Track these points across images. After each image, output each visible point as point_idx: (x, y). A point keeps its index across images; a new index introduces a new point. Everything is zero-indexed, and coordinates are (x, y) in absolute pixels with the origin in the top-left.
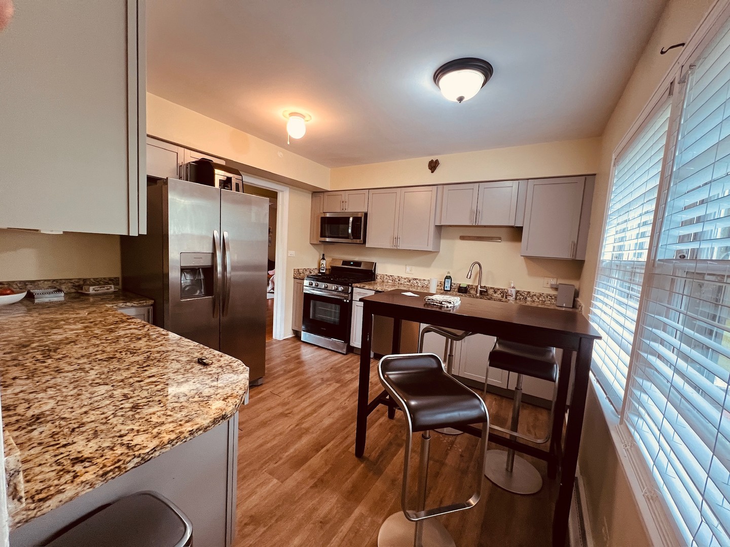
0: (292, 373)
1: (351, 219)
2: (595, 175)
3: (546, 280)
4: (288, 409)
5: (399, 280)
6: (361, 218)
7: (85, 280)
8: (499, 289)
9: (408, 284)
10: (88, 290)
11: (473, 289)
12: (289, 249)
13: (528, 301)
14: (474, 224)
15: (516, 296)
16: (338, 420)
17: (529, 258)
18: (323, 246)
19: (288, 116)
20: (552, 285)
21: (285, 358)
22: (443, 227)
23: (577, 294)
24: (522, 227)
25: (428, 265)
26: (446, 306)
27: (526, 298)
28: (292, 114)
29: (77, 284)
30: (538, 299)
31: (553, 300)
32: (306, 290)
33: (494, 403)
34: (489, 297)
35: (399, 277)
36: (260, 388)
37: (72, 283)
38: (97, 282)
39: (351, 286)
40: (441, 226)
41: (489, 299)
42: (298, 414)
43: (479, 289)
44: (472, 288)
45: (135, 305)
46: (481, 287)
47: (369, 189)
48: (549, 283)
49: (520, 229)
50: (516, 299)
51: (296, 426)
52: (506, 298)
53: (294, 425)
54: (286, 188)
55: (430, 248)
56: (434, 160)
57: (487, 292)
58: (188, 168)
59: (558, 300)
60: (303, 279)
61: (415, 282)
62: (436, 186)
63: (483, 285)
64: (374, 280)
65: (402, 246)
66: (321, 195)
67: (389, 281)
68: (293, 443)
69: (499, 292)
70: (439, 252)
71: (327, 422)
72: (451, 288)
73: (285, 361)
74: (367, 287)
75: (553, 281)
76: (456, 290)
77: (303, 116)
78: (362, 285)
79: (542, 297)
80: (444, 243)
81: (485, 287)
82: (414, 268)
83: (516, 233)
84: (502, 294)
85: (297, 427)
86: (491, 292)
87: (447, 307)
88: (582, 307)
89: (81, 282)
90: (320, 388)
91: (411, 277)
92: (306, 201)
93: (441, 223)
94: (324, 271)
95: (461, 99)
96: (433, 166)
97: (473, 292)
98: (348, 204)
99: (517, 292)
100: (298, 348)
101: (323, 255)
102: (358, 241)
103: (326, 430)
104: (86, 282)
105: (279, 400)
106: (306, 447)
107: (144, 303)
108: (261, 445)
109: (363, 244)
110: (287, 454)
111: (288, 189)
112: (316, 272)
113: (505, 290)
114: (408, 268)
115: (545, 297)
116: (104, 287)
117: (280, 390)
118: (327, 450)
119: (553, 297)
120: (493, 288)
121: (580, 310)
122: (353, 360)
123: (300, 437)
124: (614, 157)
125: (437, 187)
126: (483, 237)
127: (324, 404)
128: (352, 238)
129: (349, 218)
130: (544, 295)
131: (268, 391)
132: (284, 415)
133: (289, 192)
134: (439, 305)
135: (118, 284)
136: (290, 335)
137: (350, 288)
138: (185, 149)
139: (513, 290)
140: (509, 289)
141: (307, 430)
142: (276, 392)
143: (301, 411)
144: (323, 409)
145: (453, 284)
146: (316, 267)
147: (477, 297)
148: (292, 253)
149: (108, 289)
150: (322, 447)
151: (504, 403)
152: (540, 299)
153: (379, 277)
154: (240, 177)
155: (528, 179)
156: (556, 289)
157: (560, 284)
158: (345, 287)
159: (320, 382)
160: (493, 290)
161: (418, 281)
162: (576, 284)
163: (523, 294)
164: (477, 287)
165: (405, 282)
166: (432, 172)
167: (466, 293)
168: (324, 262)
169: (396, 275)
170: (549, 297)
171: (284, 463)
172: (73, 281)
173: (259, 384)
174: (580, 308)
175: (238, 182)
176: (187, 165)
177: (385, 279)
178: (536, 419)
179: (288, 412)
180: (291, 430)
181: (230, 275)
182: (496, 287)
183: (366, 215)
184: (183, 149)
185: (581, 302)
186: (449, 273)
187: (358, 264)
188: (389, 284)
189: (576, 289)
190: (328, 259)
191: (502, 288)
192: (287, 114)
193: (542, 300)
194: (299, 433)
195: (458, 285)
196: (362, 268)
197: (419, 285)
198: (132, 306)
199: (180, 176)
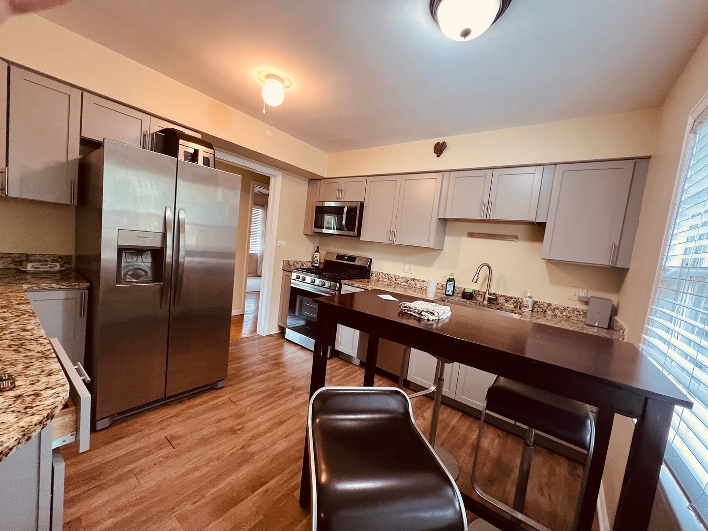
0: (261, 377)
1: (346, 209)
2: (649, 157)
3: (573, 290)
4: (239, 424)
5: (396, 280)
6: (357, 208)
7: (28, 256)
8: (511, 298)
9: (405, 284)
10: (26, 267)
11: (480, 296)
12: (278, 238)
13: (548, 315)
14: (484, 218)
15: (533, 308)
16: (294, 445)
17: (550, 262)
18: (319, 238)
19: (264, 79)
20: (580, 297)
21: (262, 358)
22: (448, 222)
23: (614, 311)
24: (545, 223)
25: (429, 263)
26: (426, 318)
27: (545, 311)
28: (269, 76)
29: (18, 259)
30: (562, 313)
31: (581, 317)
32: (293, 283)
33: (496, 441)
34: (498, 307)
35: (396, 276)
36: (219, 391)
37: (12, 257)
38: (43, 259)
39: (339, 282)
40: (446, 220)
41: (498, 309)
42: (249, 431)
43: (487, 296)
44: (478, 295)
45: (63, 287)
46: (490, 294)
47: (368, 176)
48: (577, 295)
49: (542, 226)
50: (532, 311)
51: (241, 449)
52: (520, 309)
53: (239, 447)
54: (278, 172)
55: (431, 245)
56: (441, 143)
57: (496, 300)
58: (153, 138)
59: (587, 317)
60: (291, 272)
61: (413, 282)
62: (442, 173)
63: (492, 291)
64: (369, 277)
65: (400, 241)
66: (318, 182)
67: (385, 280)
68: (228, 472)
69: (511, 301)
70: (442, 250)
71: (281, 446)
72: (453, 292)
73: (260, 360)
74: (356, 285)
75: (583, 293)
76: (460, 295)
77: (282, 81)
78: (351, 282)
79: (567, 312)
80: (449, 240)
81: (494, 294)
82: (412, 266)
83: (537, 230)
84: (515, 304)
85: (242, 451)
86: (501, 300)
87: (428, 320)
88: (624, 330)
89: (24, 258)
90: (286, 399)
91: (409, 276)
92: (301, 189)
93: (445, 216)
94: (318, 265)
95: (466, 33)
96: (439, 149)
97: (479, 299)
98: (345, 193)
99: (535, 303)
100: (281, 346)
101: (318, 247)
102: (351, 233)
103: (275, 458)
104: (28, 258)
105: (233, 409)
106: (242, 482)
107: (76, 285)
108: (186, 474)
109: (357, 237)
110: (215, 489)
111: (281, 173)
112: (309, 265)
113: (520, 300)
114: (407, 267)
115: (571, 312)
116: (47, 265)
117: (241, 397)
118: (266, 491)
119: (581, 313)
120: (505, 296)
121: (621, 333)
122: (335, 366)
123: (240, 465)
124: (690, 121)
125: (443, 175)
126: (495, 235)
127: (285, 421)
128: (346, 229)
129: (344, 207)
130: (569, 309)
131: (227, 397)
132: (233, 431)
133: (282, 178)
134: (417, 316)
135: (70, 263)
136: (275, 331)
137: (338, 285)
138: (152, 117)
139: (529, 300)
140: (524, 299)
141: (252, 455)
142: (234, 399)
143: (255, 427)
144: (282, 427)
145: (456, 288)
146: (310, 259)
147: (484, 306)
148: (283, 243)
149: (52, 267)
150: (261, 486)
151: (510, 442)
152: (564, 314)
153: (374, 275)
154: (211, 151)
155: (556, 164)
156: (587, 303)
157: (592, 297)
158: (332, 283)
159: (289, 390)
160: (504, 298)
161: (416, 282)
162: (614, 298)
163: (542, 306)
164: (485, 293)
165: (402, 282)
166: (438, 156)
167: (471, 299)
168: (318, 255)
169: (392, 273)
170: (576, 313)
171: (206, 504)
172: (13, 256)
173: (219, 387)
174: (621, 331)
175: (207, 155)
176: (153, 135)
177: (380, 277)
178: (552, 472)
179: (239, 427)
180: (232, 454)
181: (183, 260)
182: (508, 295)
183: (362, 204)
184: (149, 116)
185: (622, 323)
186: (452, 274)
187: (353, 259)
188: (385, 283)
189: (613, 305)
190: (323, 252)
191: (516, 297)
192: (263, 76)
193: (566, 316)
194: (241, 459)
195: (462, 290)
196: (357, 263)
197: (417, 286)
198: (59, 288)
199: (143, 146)
